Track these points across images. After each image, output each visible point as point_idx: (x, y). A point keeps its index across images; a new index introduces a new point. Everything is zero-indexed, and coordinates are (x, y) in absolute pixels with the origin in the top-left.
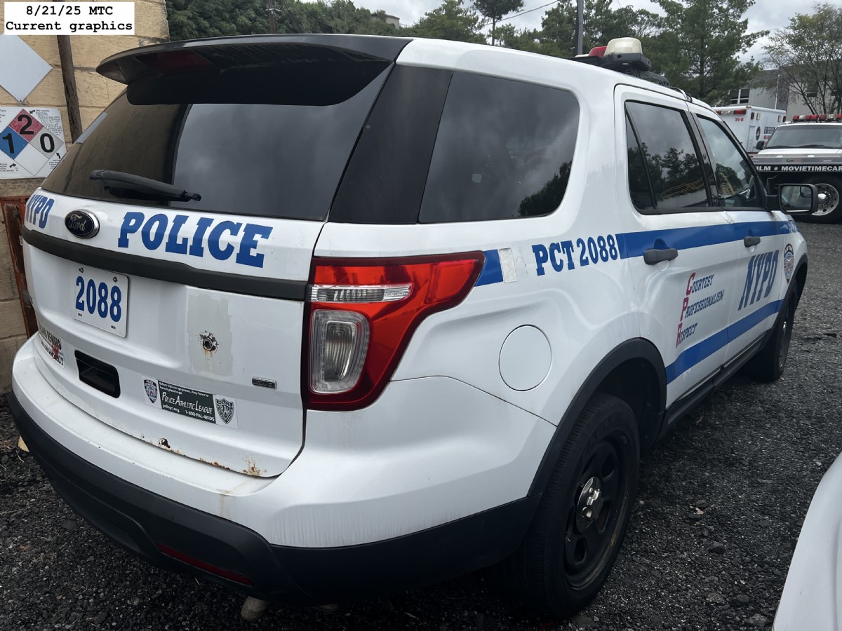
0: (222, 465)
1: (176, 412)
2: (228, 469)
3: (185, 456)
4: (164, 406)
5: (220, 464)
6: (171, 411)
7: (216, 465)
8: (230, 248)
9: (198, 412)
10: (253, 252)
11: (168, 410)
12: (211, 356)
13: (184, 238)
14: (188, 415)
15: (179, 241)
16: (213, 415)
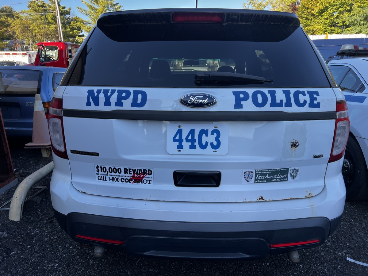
0: (294, 198)
1: (264, 182)
2: (298, 198)
3: (274, 201)
4: (256, 182)
5: (293, 198)
6: (261, 182)
7: (292, 199)
8: (305, 102)
9: (278, 179)
10: (316, 102)
11: (259, 182)
12: (295, 150)
13: (280, 100)
14: (272, 182)
15: (278, 101)
16: (287, 177)
